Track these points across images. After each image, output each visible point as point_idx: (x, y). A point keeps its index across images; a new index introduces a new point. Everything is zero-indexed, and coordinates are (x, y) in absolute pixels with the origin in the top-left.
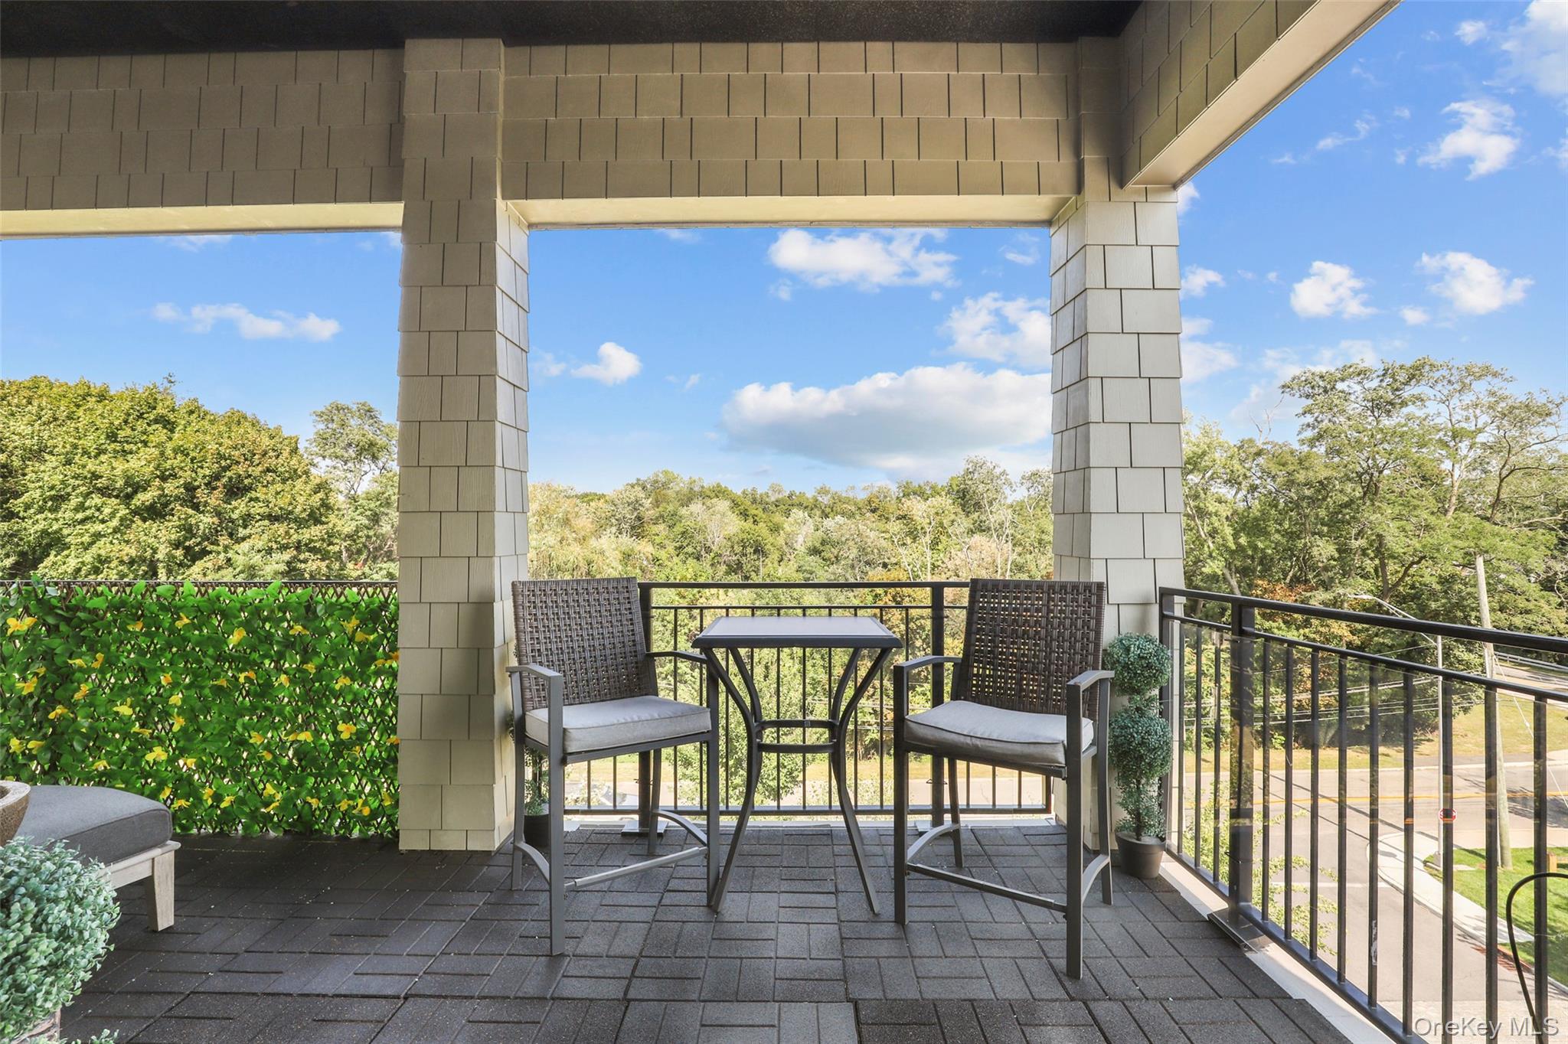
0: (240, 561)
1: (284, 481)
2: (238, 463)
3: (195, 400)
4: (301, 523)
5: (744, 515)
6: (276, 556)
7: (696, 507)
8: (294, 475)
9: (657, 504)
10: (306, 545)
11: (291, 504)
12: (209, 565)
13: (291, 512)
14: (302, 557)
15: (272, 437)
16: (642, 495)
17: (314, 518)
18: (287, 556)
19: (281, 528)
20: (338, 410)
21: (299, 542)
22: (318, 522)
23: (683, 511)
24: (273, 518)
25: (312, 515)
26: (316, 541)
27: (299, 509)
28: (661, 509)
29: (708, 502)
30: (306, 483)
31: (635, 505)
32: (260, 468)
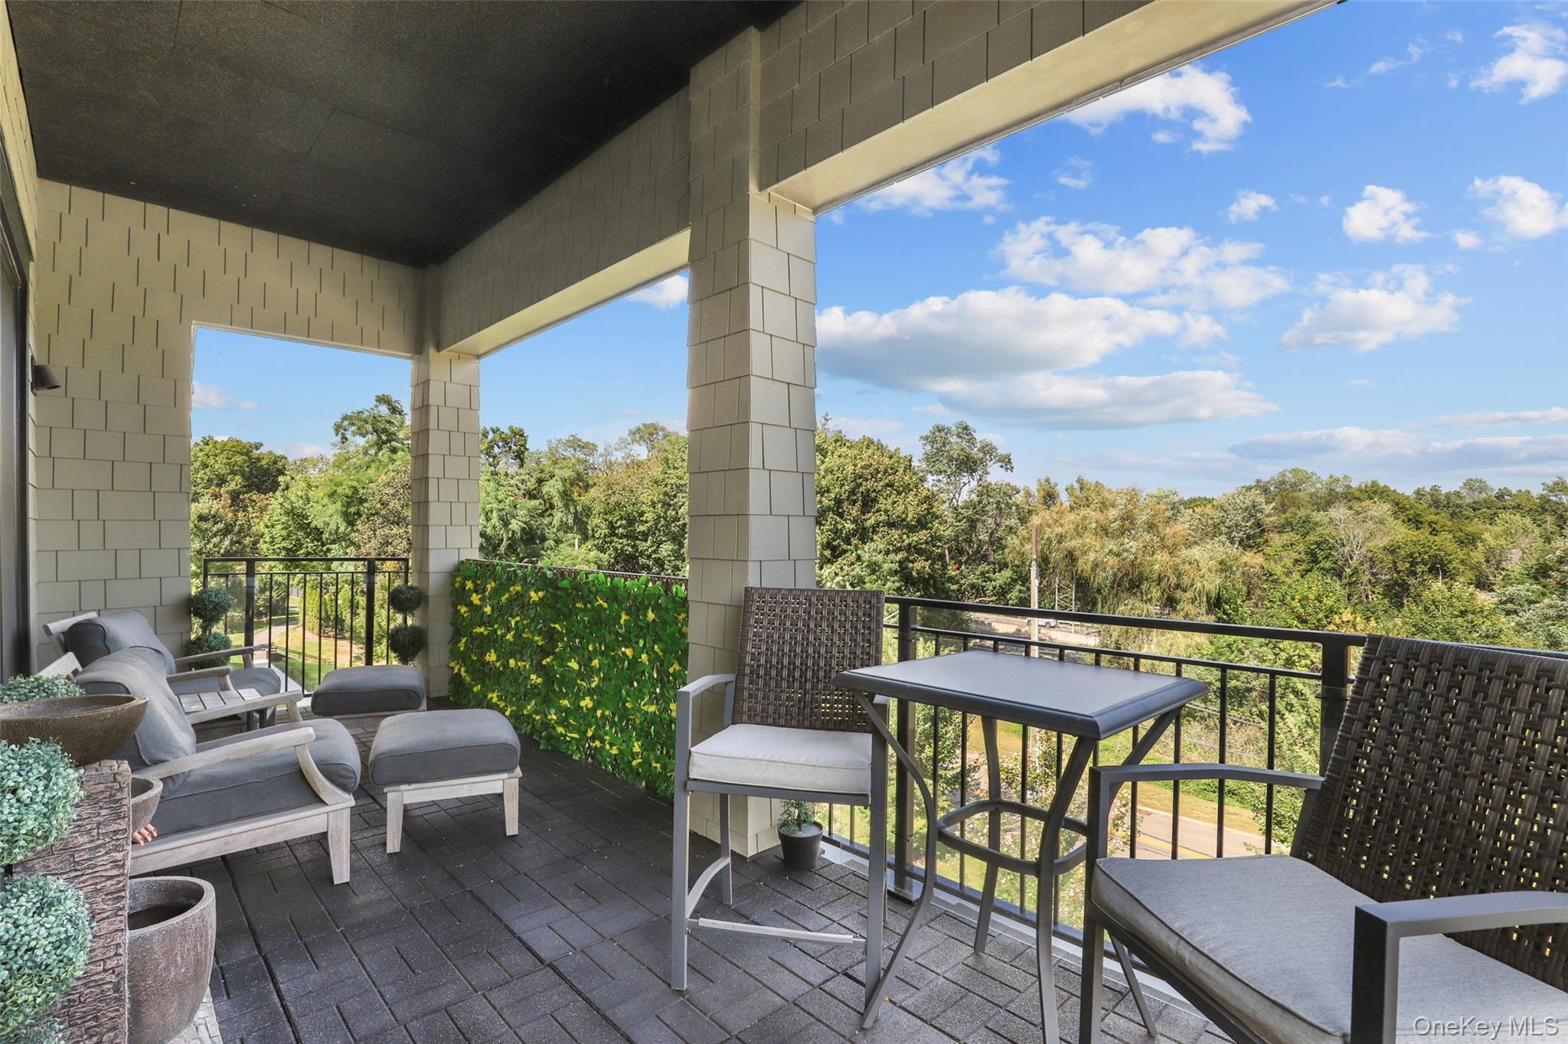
0: (866, 557)
1: (899, 493)
2: (867, 480)
3: (840, 432)
4: (912, 529)
5: (1416, 522)
6: (892, 556)
7: (1338, 512)
8: (907, 489)
9: (1283, 508)
10: (914, 547)
11: (903, 513)
12: (844, 562)
13: (904, 520)
14: (911, 558)
15: (891, 457)
16: (1261, 499)
17: (922, 523)
18: (900, 556)
19: (895, 533)
20: (940, 431)
21: (910, 544)
22: (924, 527)
23: (1319, 517)
24: (891, 525)
25: (918, 521)
26: (921, 544)
27: (910, 516)
28: (1288, 515)
29: (1356, 506)
30: (916, 495)
31: (1252, 510)
32: (881, 483)
